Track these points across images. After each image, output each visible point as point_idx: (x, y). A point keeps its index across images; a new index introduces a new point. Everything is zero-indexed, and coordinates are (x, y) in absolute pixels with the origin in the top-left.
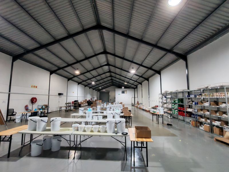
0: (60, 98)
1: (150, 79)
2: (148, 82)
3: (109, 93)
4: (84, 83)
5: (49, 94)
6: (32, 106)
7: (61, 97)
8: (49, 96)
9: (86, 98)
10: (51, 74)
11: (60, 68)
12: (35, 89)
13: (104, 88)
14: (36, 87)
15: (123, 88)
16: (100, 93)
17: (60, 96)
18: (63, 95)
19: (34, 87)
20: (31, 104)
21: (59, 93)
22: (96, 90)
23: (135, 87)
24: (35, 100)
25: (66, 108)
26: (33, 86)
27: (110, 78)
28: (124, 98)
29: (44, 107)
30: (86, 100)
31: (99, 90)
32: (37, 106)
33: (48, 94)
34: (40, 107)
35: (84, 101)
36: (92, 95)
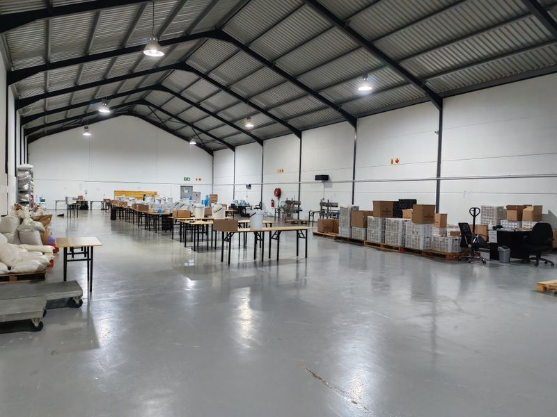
0: (327, 189)
21: (316, 176)
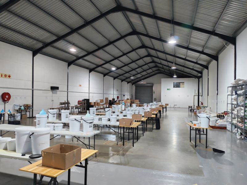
0: (54, 95)
1: (220, 56)
2: (216, 62)
3: (152, 87)
4: (99, 69)
5: (33, 88)
6: (4, 106)
7: (56, 93)
8: (33, 90)
9: (106, 96)
10: (34, 55)
11: (46, 45)
12: (7, 79)
13: (143, 79)
14: (9, 76)
15: (175, 76)
16: (136, 86)
17: (54, 91)
18: (58, 89)
19: (6, 76)
20: (3, 103)
21: (51, 87)
22: (128, 83)
23: (200, 75)
24: (7, 97)
25: (59, 111)
26: (3, 76)
27: (148, 59)
28: (179, 96)
29: (23, 108)
30: (107, 99)
31: (134, 82)
32: (12, 106)
33: (31, 88)
34: (17, 108)
35: (102, 101)
36: (120, 90)
